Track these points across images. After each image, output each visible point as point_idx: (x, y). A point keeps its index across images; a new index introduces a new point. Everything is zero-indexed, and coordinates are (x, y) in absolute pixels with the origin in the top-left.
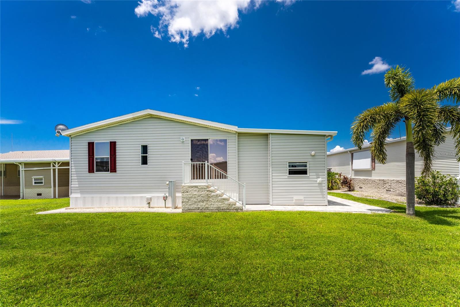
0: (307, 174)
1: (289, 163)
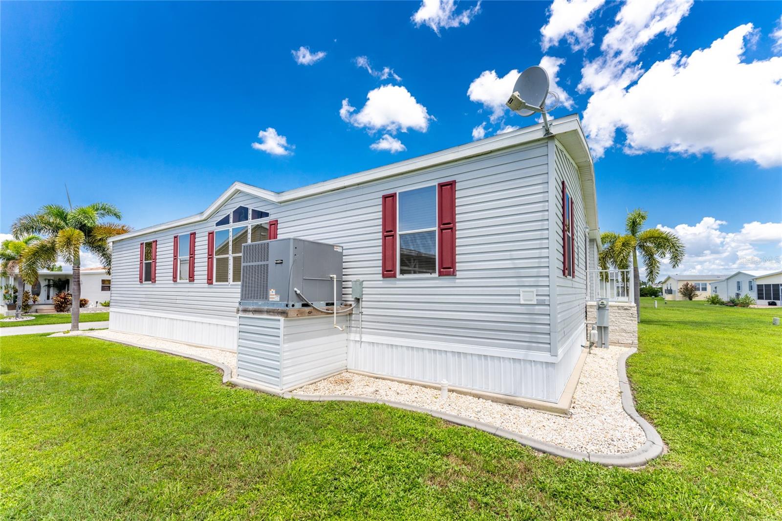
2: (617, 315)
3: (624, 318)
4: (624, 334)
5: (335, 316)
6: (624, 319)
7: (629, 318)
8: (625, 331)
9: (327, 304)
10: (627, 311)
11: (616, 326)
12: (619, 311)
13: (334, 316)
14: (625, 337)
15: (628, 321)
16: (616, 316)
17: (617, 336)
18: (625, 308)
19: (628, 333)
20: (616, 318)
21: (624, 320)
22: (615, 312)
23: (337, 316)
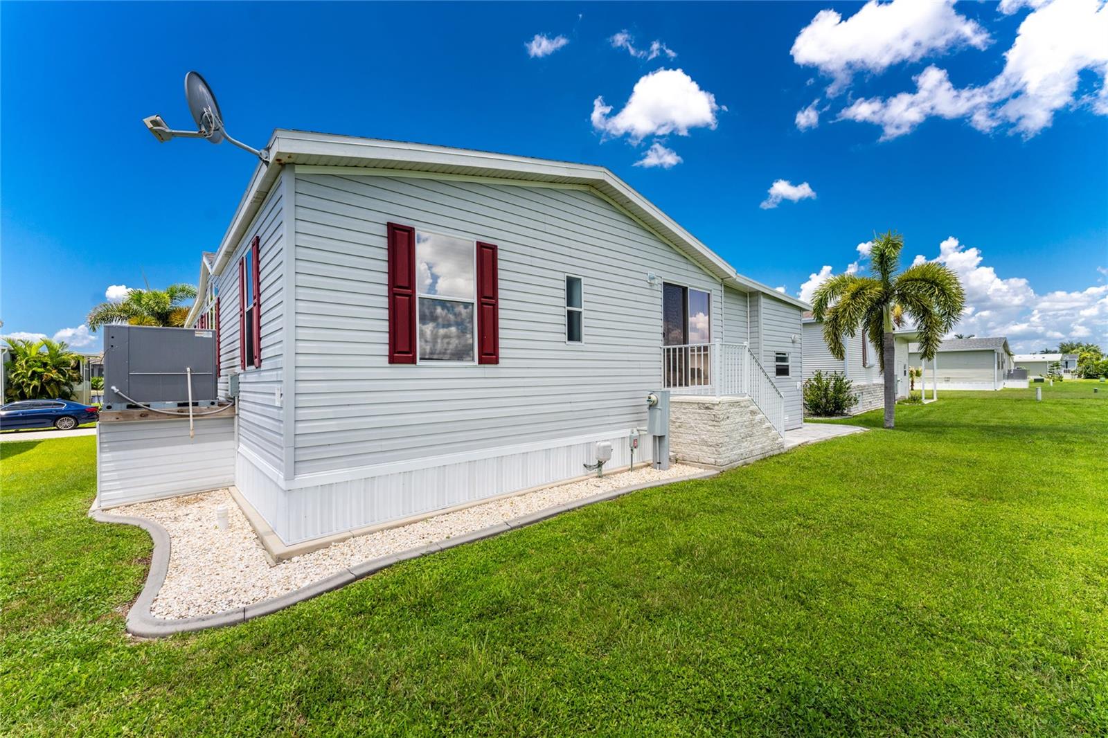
0: (788, 375)
1: (777, 354)
2: (697, 416)
3: (706, 422)
4: (705, 447)
5: (191, 420)
6: (706, 424)
7: (711, 423)
8: (705, 443)
9: (179, 405)
10: (708, 412)
11: (696, 435)
12: (700, 411)
13: (189, 420)
14: (706, 452)
15: (710, 428)
16: (696, 419)
17: (696, 451)
18: (706, 405)
19: (711, 446)
20: (696, 421)
21: (704, 426)
22: (695, 413)
23: (194, 420)
